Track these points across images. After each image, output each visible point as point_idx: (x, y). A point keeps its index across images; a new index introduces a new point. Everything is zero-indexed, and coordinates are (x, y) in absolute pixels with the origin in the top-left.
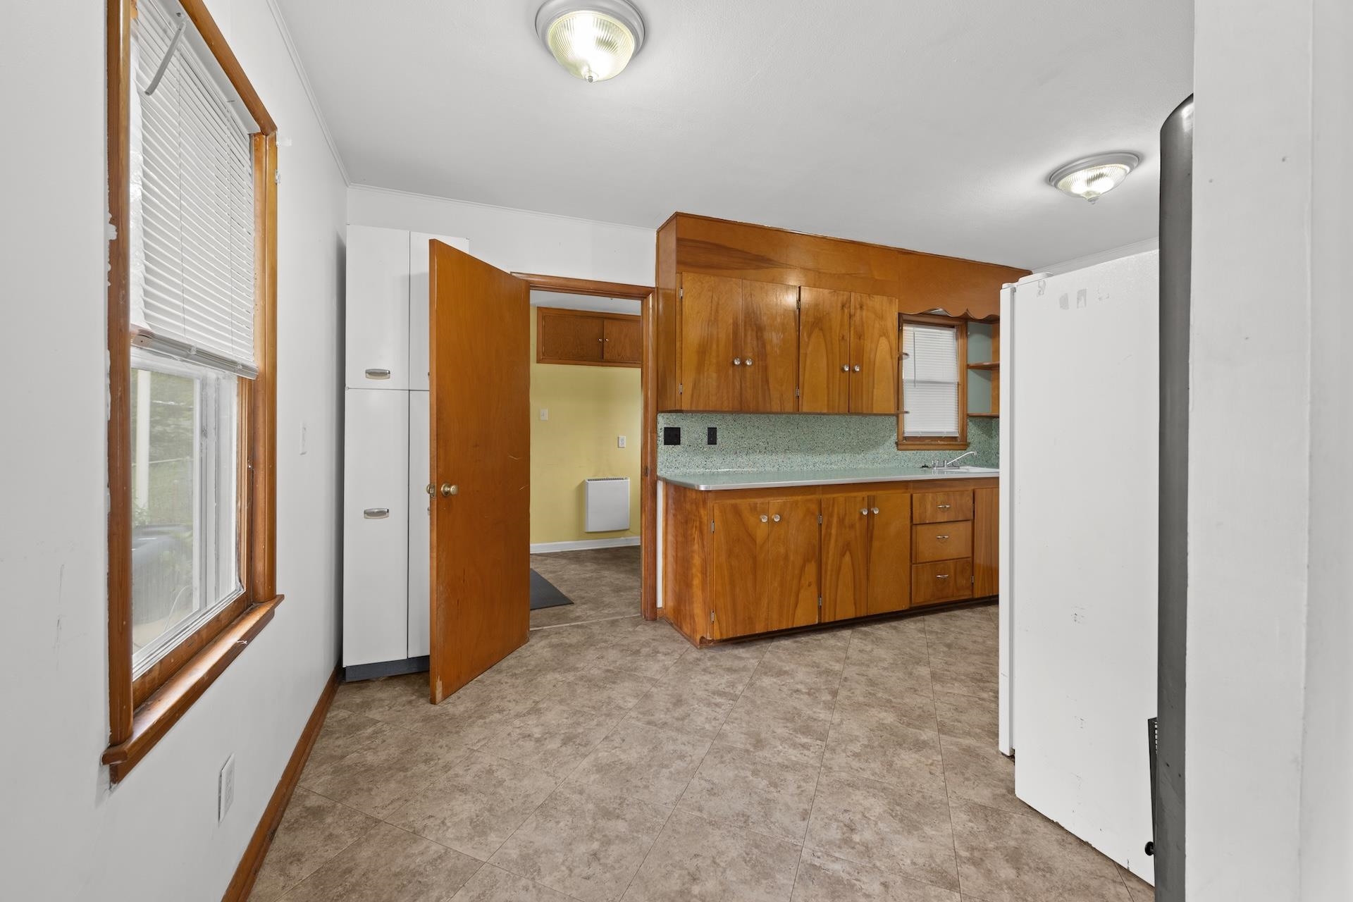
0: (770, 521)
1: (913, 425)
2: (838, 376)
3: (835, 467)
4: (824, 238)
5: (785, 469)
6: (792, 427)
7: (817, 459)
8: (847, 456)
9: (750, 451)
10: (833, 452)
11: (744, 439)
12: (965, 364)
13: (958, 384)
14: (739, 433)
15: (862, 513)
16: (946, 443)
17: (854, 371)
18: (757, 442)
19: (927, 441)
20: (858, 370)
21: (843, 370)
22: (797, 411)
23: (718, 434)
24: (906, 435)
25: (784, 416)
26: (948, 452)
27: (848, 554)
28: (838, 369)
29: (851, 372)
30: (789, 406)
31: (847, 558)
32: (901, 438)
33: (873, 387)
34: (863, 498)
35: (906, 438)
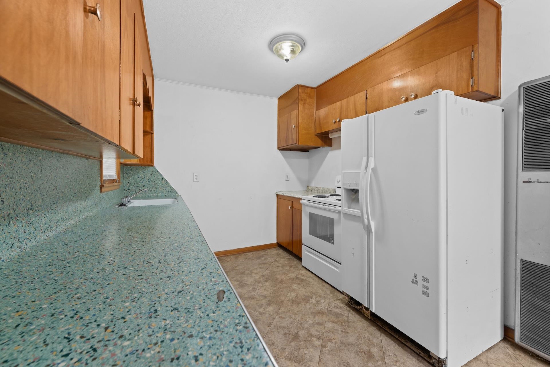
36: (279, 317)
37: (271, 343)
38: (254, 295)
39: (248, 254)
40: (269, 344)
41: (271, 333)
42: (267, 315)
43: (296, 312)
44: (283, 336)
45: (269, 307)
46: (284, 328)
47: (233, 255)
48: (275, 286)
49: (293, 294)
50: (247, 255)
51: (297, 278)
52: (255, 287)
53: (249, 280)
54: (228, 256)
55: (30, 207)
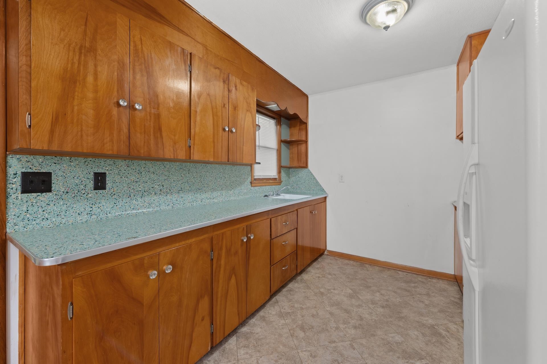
0: (161, 274)
1: (259, 172)
2: (221, 134)
3: (216, 201)
4: (210, 23)
5: (178, 206)
6: (184, 172)
7: (204, 196)
8: (224, 192)
9: (145, 194)
10: (214, 190)
11: (139, 183)
12: (280, 139)
13: (277, 150)
14: (133, 178)
15: (243, 240)
16: (273, 181)
17: (232, 131)
18: (152, 186)
19: (265, 181)
20: (234, 131)
21: (224, 130)
22: (189, 159)
23: (107, 179)
24: (255, 178)
25: (178, 164)
26: (273, 186)
27: (233, 277)
28: (221, 129)
29: (230, 133)
30: (182, 155)
31: (233, 281)
32: (253, 179)
33: (243, 145)
34: (244, 228)
35: (255, 179)
36: (350, 344)
37: (313, 354)
38: (353, 310)
39: (400, 272)
40: (311, 354)
41: (324, 349)
42: (341, 334)
43: (375, 354)
44: (331, 360)
45: (352, 329)
46: (342, 355)
47: (379, 266)
48: (387, 318)
49: (398, 338)
50: (398, 273)
51: (432, 327)
52: (363, 305)
53: (366, 296)
54: (374, 265)
55: (180, 189)
